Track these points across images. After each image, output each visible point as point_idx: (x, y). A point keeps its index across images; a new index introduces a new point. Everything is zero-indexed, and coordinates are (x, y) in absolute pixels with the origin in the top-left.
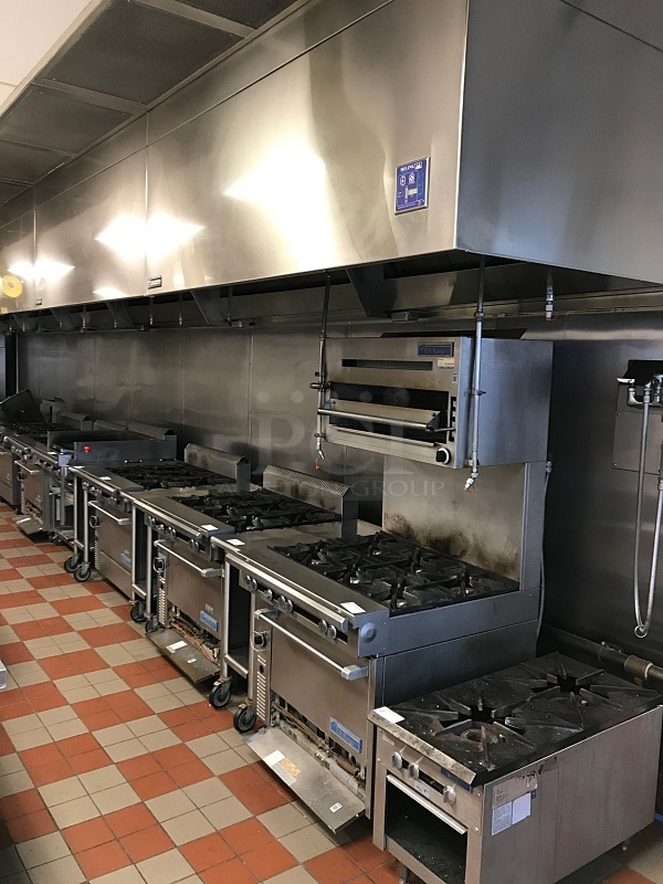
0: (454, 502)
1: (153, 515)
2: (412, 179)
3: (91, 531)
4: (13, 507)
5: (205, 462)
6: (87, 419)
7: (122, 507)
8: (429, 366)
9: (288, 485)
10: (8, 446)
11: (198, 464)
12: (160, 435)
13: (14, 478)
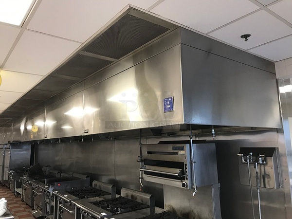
0: (189, 200)
1: (83, 210)
2: (168, 102)
3: (60, 216)
4: (31, 207)
5: (100, 187)
6: (58, 172)
7: (72, 206)
8: (176, 154)
9: (130, 195)
10: (31, 184)
11: (98, 188)
12: (84, 177)
13: (32, 196)
